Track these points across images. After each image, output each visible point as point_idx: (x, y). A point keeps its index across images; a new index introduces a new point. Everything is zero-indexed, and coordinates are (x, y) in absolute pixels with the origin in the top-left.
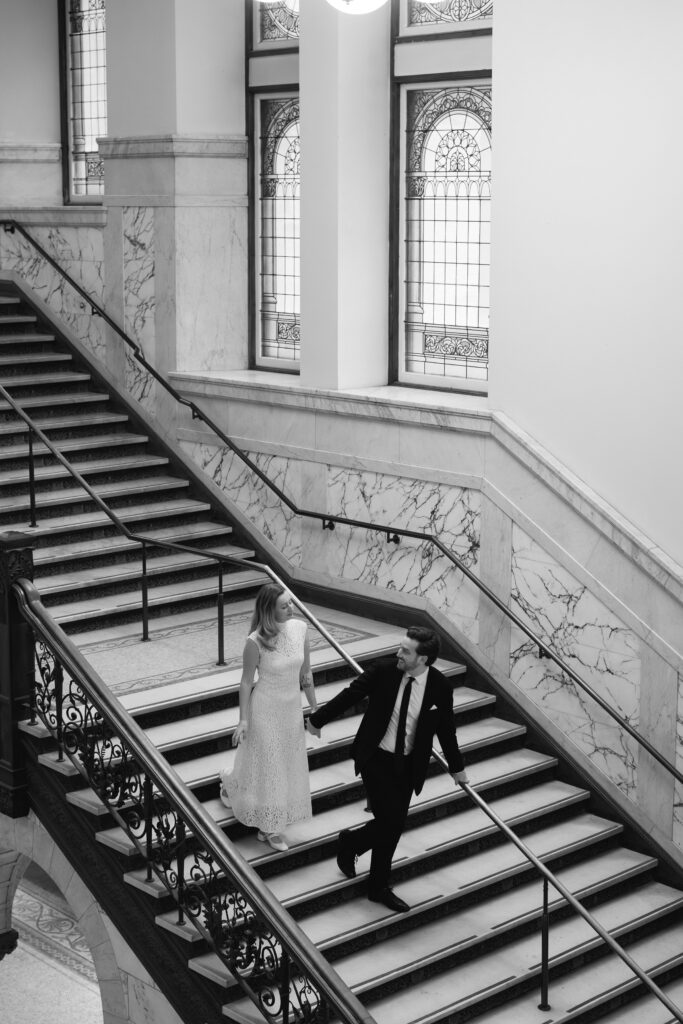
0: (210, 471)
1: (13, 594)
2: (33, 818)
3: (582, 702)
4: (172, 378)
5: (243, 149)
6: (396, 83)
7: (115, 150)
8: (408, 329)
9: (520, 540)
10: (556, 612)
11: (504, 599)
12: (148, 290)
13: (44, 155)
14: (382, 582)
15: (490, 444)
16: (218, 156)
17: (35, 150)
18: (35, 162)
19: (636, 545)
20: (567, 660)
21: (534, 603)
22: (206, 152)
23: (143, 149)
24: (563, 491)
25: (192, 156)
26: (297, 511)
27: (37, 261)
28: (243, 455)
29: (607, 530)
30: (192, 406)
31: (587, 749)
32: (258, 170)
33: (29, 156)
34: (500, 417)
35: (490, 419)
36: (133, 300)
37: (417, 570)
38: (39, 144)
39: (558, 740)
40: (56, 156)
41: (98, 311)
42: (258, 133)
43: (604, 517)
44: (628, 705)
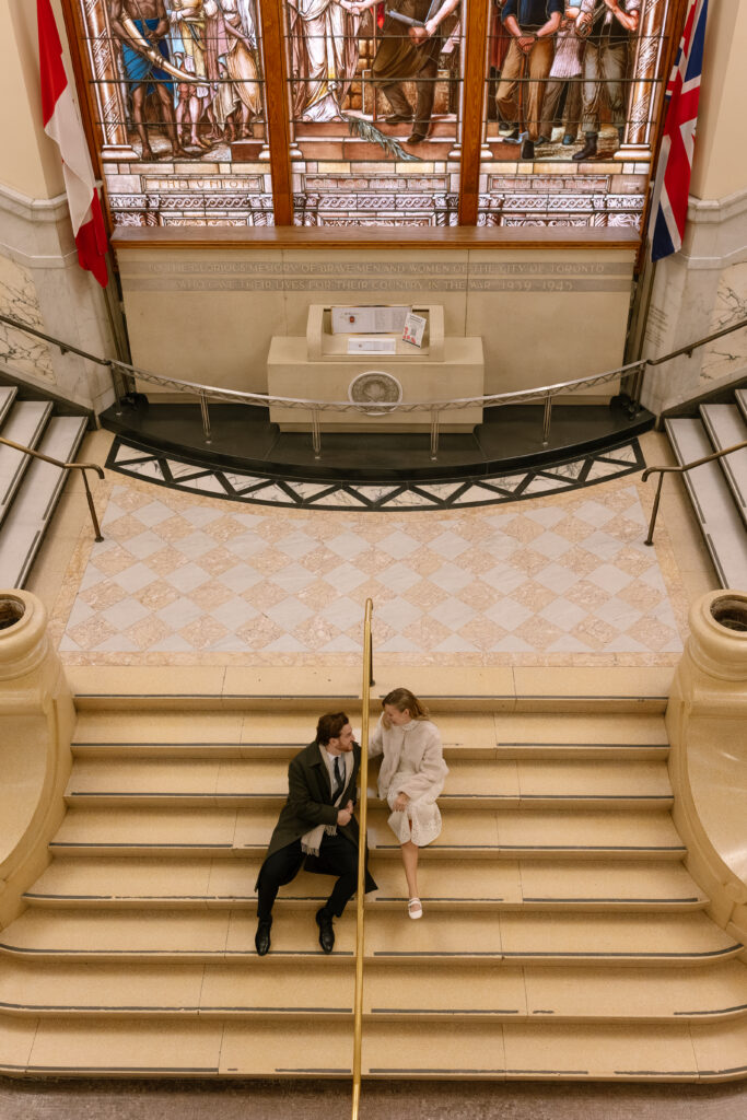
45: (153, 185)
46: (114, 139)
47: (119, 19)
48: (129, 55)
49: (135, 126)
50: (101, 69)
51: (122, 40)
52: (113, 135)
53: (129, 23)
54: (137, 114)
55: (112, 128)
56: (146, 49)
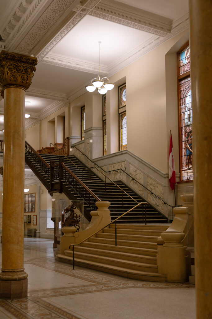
0: (96, 172)
1: (61, 164)
2: (63, 193)
3: (138, 185)
4: (92, 160)
5: (102, 129)
6: (119, 114)
7: (86, 132)
8: (121, 147)
9: (130, 165)
10: (134, 174)
11: (129, 174)
12: (89, 149)
13: (78, 137)
14: (116, 178)
15: (127, 154)
16: (98, 130)
17: (77, 137)
18: (77, 138)
19: (142, 160)
20: (136, 180)
21: (132, 173)
22: (97, 129)
23: (89, 130)
24: (134, 156)
25: (95, 130)
26: (106, 172)
27: (76, 151)
28: (100, 167)
29: (139, 160)
30: (94, 163)
31: (138, 191)
32: (104, 131)
33: (76, 138)
34: (128, 150)
35: (127, 150)
36: (88, 151)
37: (120, 175)
38: (78, 136)
39: (135, 191)
40: (80, 138)
41: (84, 155)
42: (104, 126)
43: (138, 158)
44: (142, 183)
45: (189, 174)
46: (184, 166)
47: (187, 145)
48: (188, 150)
49: (187, 163)
50: (184, 154)
51: (187, 148)
52: (184, 165)
53: (188, 145)
54: (188, 161)
55: (184, 164)
56: (190, 149)
